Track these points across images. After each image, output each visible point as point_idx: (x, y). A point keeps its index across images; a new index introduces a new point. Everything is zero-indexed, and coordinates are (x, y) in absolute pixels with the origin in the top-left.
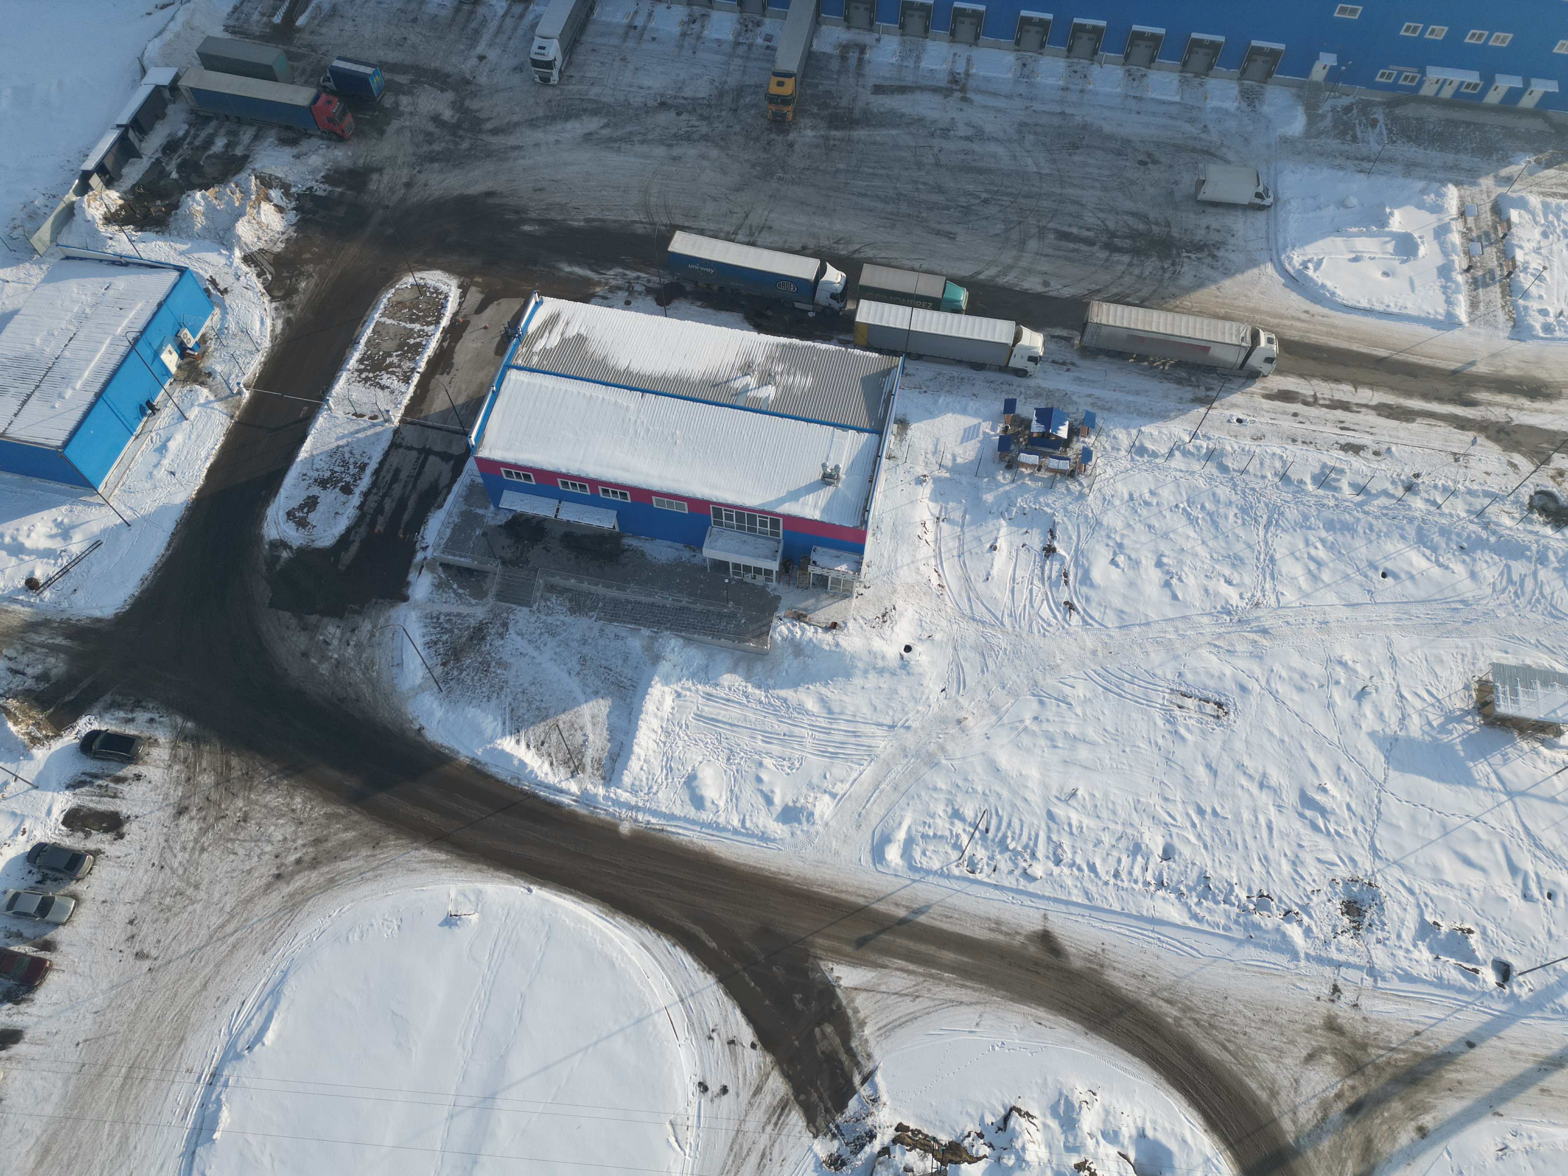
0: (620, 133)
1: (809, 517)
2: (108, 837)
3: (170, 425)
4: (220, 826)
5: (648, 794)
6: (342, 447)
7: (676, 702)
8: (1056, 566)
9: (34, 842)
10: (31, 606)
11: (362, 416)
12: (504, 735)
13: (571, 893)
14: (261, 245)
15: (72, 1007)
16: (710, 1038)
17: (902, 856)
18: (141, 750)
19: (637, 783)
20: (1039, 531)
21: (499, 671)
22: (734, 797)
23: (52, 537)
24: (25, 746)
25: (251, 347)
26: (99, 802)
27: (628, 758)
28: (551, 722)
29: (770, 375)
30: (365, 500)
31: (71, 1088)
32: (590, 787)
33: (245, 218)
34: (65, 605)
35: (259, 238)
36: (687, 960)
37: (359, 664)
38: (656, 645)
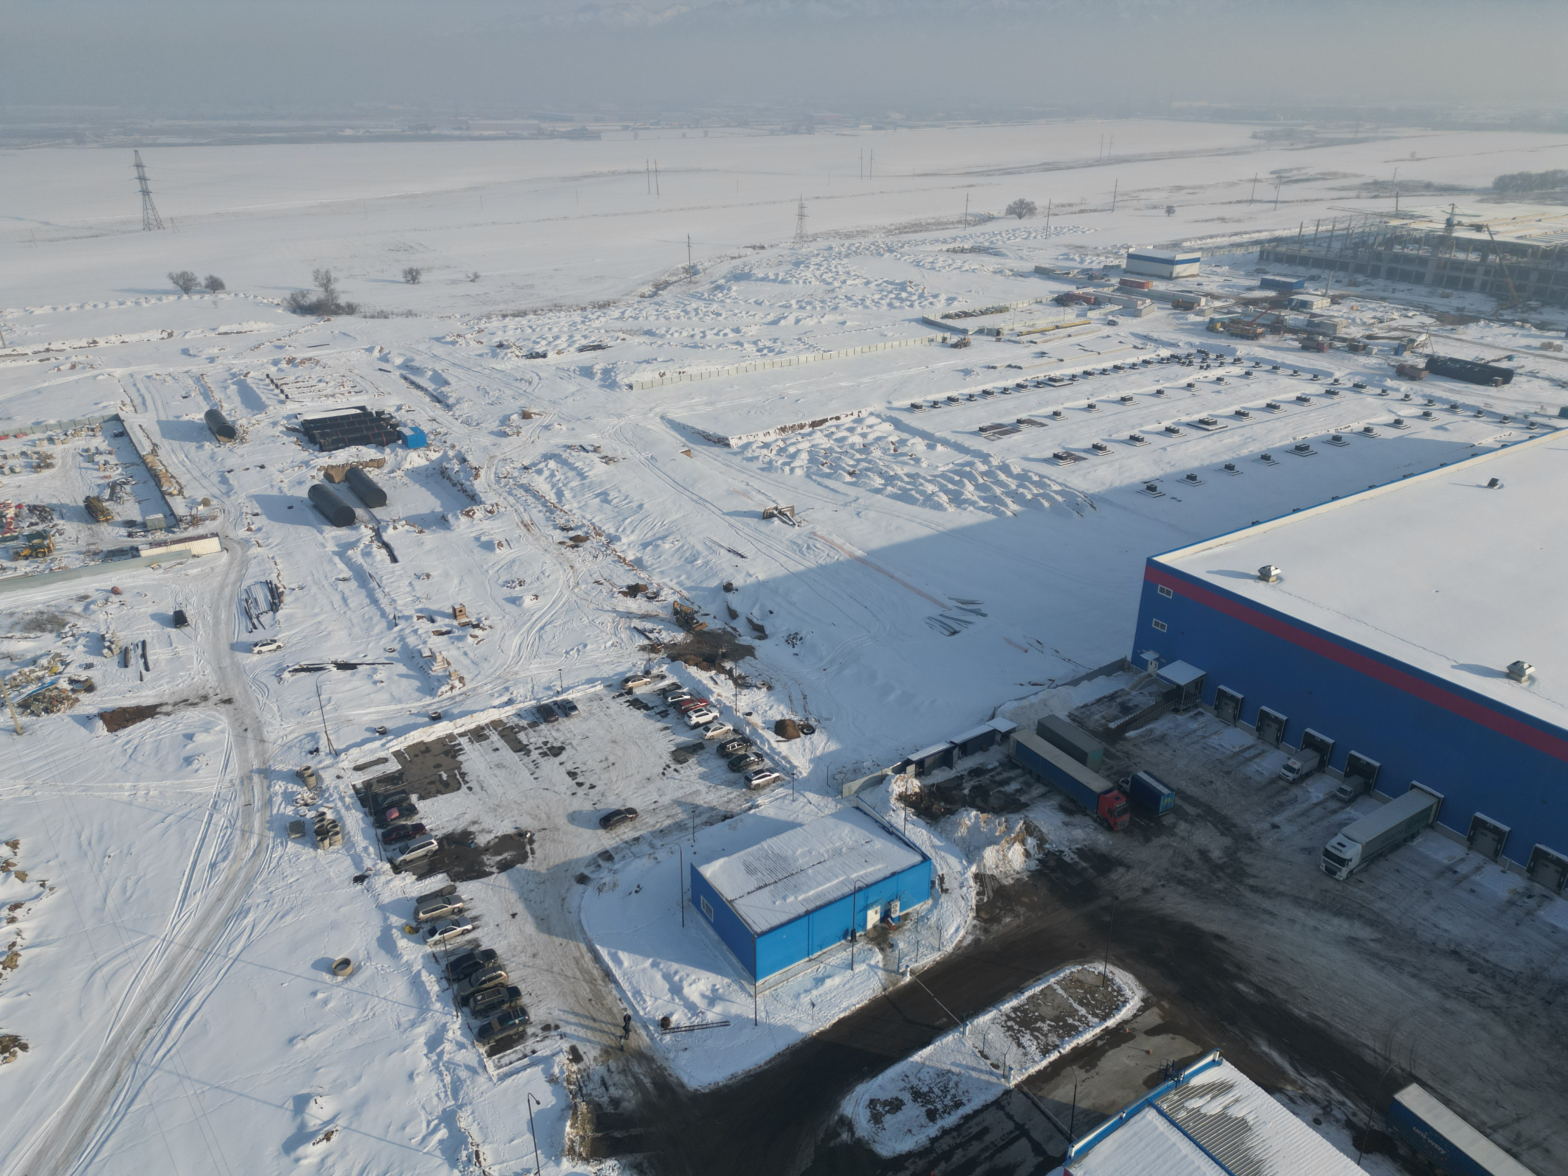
0: (1391, 954)
3: (838, 966)
6: (953, 1073)
10: (652, 1039)
11: (986, 1057)
14: (995, 872)
23: (703, 996)
24: (563, 1151)
25: (936, 944)
30: (941, 1137)
33: (996, 847)
34: (672, 1056)
35: (997, 867)
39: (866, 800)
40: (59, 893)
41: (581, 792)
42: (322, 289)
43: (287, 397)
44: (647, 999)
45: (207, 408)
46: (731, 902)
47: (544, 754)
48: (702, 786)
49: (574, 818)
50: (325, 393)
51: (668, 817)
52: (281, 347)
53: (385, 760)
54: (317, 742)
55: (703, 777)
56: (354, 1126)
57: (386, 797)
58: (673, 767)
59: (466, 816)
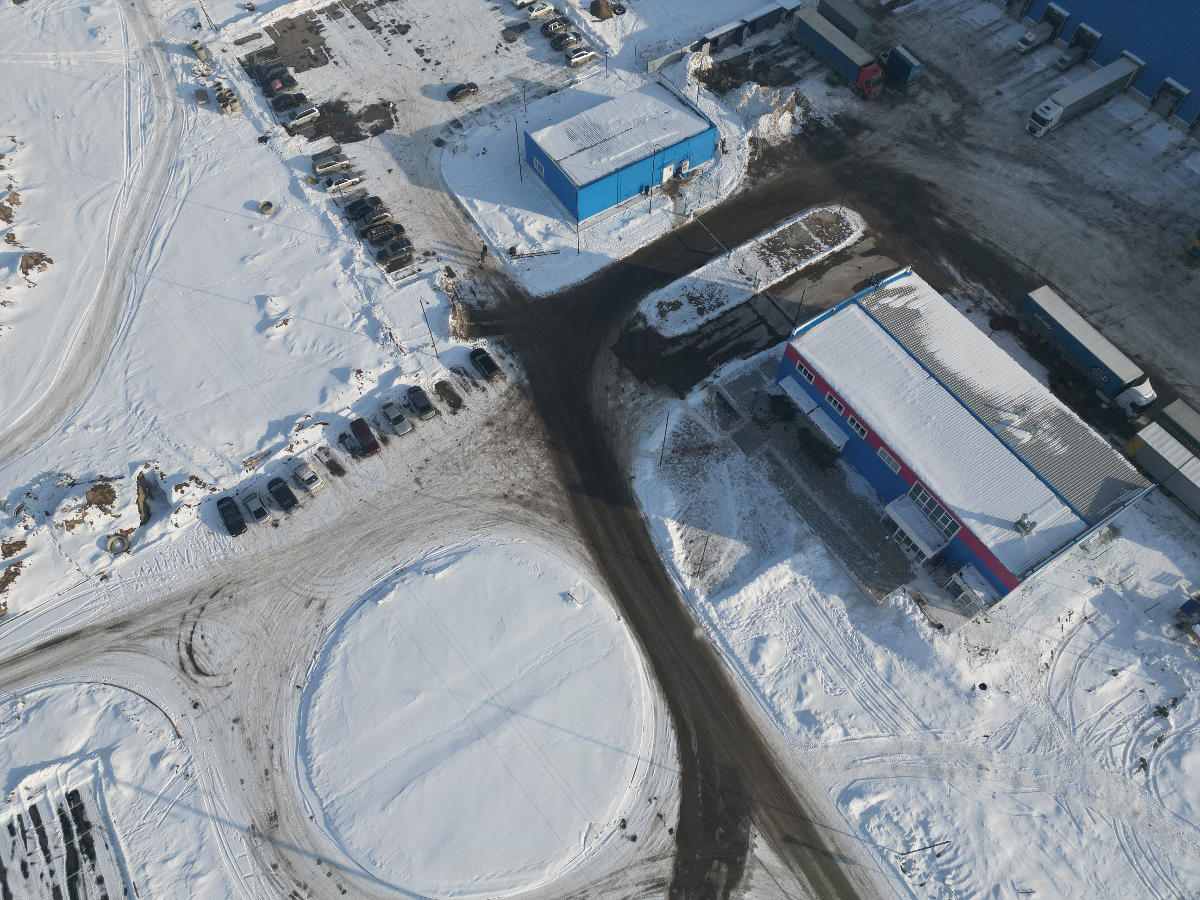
0: (1058, 195)
1: (983, 541)
2: (449, 409)
3: (639, 211)
4: (500, 446)
5: (728, 625)
6: (718, 285)
7: (790, 586)
8: (1157, 727)
9: (417, 384)
10: (504, 262)
11: (743, 274)
12: (673, 518)
13: (639, 641)
14: (766, 136)
15: (372, 480)
16: (650, 801)
17: (861, 814)
18: (496, 377)
19: (727, 613)
20: (1164, 691)
21: (700, 480)
22: (780, 675)
23: (539, 233)
24: (449, 333)
25: (714, 193)
26: (458, 388)
27: (733, 594)
28: (706, 533)
29: (1035, 426)
30: (706, 324)
31: (343, 519)
32: (698, 590)
33: (770, 115)
34: (519, 274)
35: (768, 132)
36: (673, 743)
37: (630, 415)
38: (806, 540)
39: (667, 76)
40: (29, 147)
41: (429, 67)
44: (498, 234)
46: (558, 162)
47: (393, 32)
48: (529, 63)
49: (426, 91)
51: (503, 91)
53: (258, 36)
54: (198, 18)
55: (530, 55)
56: (302, 316)
57: (268, 69)
58: (504, 45)
59: (338, 88)
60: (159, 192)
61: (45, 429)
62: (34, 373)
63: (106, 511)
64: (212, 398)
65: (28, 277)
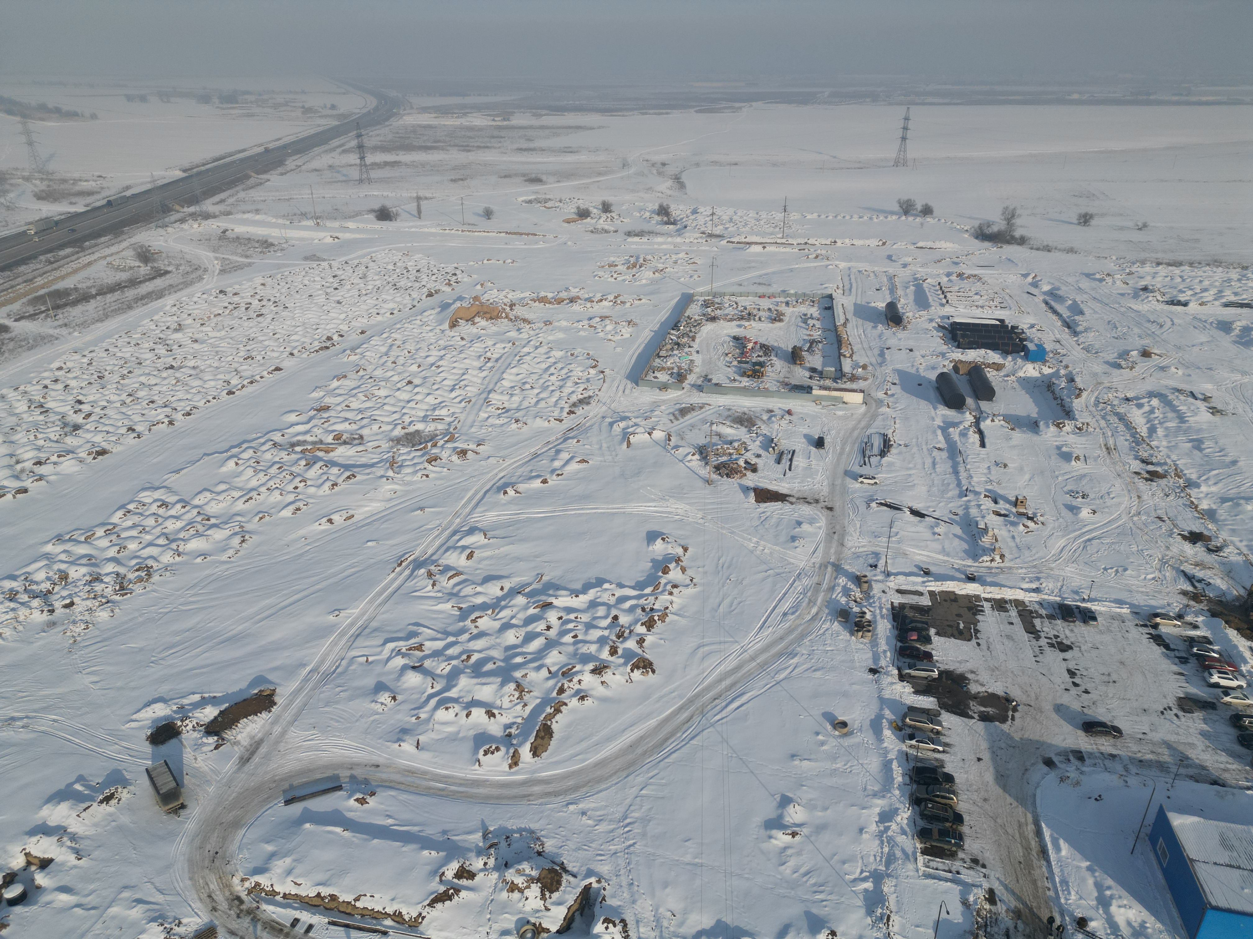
10: (1065, 928)
40: (698, 589)
41: (1074, 691)
42: (1005, 222)
43: (947, 302)
44: (1073, 893)
45: (889, 300)
46: (1192, 860)
47: (1052, 645)
48: (1200, 743)
49: (1059, 709)
50: (977, 303)
51: (1153, 752)
52: (956, 263)
53: (921, 594)
54: (878, 561)
55: (1203, 734)
57: (912, 621)
58: (1175, 711)
59: (968, 664)
60: (763, 666)
61: (556, 794)
62: (584, 745)
63: (543, 897)
64: (688, 858)
65: (631, 674)
